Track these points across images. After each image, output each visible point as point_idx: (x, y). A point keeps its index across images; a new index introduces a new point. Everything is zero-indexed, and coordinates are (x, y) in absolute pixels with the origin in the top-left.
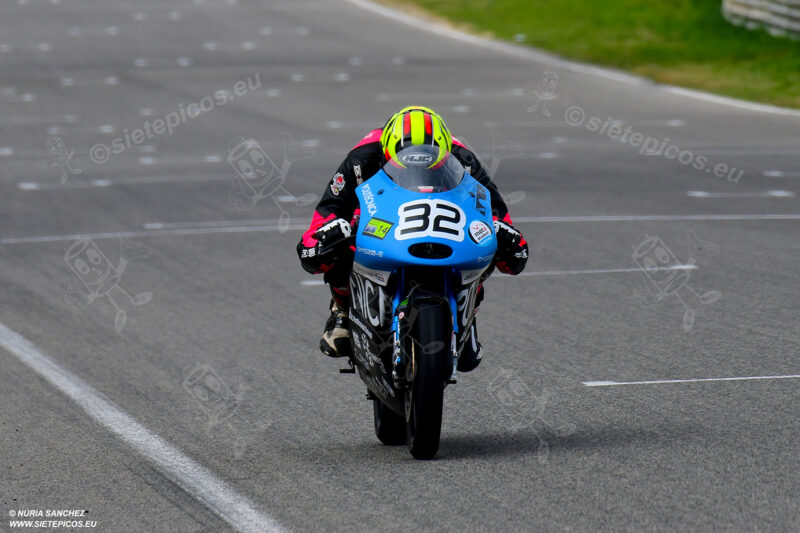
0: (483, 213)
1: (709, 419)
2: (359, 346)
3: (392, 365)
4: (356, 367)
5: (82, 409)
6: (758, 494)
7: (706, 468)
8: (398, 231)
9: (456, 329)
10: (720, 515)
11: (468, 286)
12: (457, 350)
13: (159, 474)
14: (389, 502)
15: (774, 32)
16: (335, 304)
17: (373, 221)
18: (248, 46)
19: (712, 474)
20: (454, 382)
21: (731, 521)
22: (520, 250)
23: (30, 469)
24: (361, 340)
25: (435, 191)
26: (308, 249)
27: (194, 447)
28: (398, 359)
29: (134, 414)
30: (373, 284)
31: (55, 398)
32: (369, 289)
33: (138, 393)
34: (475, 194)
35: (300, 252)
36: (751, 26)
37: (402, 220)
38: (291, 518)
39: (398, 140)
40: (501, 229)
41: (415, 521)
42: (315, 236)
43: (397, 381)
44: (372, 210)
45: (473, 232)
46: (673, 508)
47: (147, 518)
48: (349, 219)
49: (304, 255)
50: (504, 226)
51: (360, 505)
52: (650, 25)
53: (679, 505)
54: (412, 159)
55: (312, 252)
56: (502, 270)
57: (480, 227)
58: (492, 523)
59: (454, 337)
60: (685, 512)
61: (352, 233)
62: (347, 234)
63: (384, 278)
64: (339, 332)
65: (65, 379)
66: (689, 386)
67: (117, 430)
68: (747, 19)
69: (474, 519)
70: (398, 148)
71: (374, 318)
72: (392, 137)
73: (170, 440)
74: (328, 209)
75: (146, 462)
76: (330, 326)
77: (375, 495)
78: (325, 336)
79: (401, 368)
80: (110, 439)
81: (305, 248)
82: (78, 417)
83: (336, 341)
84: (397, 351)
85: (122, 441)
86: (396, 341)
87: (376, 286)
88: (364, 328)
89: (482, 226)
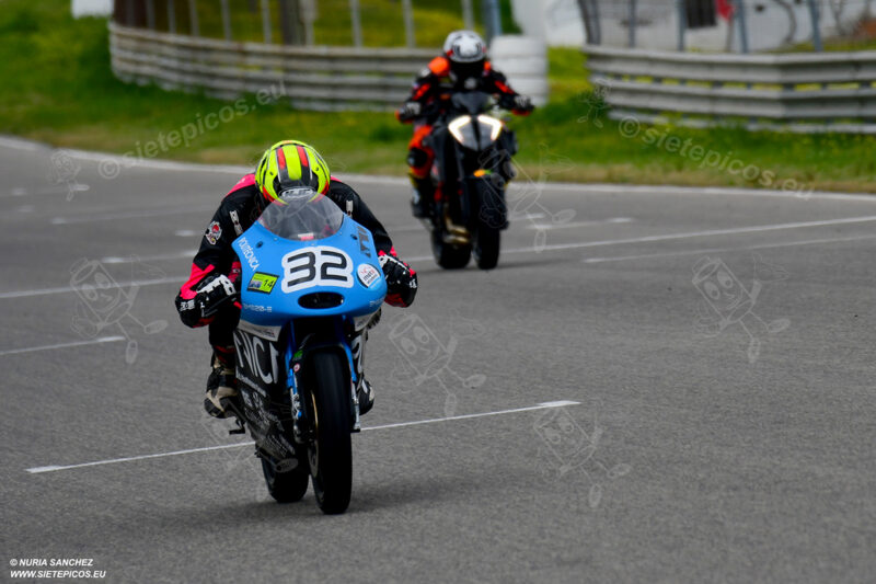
0: (369, 255)
1: (161, 497)
2: (250, 405)
4: (246, 425)
6: (224, 572)
7: (167, 548)
8: (284, 283)
15: (167, 87)
16: (217, 361)
17: (256, 276)
19: (173, 554)
20: (358, 431)
26: (187, 301)
28: (298, 413)
30: (261, 339)
32: (258, 345)
34: (357, 236)
35: (178, 305)
36: (143, 82)
37: (287, 272)
39: (274, 177)
43: (299, 436)
44: (254, 264)
45: (362, 276)
49: (183, 307)
50: (392, 259)
55: (191, 305)
56: (393, 303)
57: (368, 270)
62: (231, 291)
63: (274, 333)
64: (224, 391)
68: (137, 75)
71: (266, 375)
72: (268, 173)
74: (206, 260)
76: (213, 385)
78: (209, 396)
79: (302, 422)
81: (184, 301)
83: (222, 400)
84: (297, 404)
86: (294, 395)
87: (266, 343)
88: (254, 386)
89: (370, 269)
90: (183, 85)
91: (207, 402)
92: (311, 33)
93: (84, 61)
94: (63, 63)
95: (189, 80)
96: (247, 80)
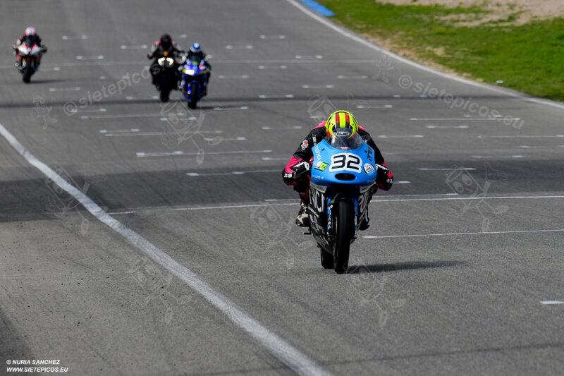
4: (312, 231)
5: (227, 316)
8: (330, 167)
9: (357, 214)
11: (363, 194)
12: (358, 223)
13: (275, 358)
16: (302, 202)
17: (319, 163)
18: (329, 86)
20: (355, 238)
22: (389, 178)
23: (194, 354)
24: (313, 219)
25: (348, 149)
26: (288, 174)
27: (296, 341)
28: (329, 227)
29: (260, 320)
31: (210, 309)
32: (317, 194)
33: (261, 306)
34: (367, 151)
37: (333, 162)
39: (333, 126)
40: (379, 168)
42: (291, 168)
43: (329, 237)
44: (319, 157)
45: (365, 169)
48: (308, 161)
49: (286, 176)
50: (380, 166)
54: (340, 134)
55: (290, 176)
56: (381, 189)
59: (356, 217)
62: (308, 169)
63: (324, 189)
64: (305, 215)
65: (216, 297)
67: (249, 330)
70: (333, 129)
71: (320, 208)
72: (331, 124)
73: (282, 336)
74: (299, 156)
75: (267, 351)
76: (301, 213)
78: (298, 217)
80: (244, 336)
81: (286, 173)
82: (224, 321)
83: (303, 219)
84: (330, 223)
85: (252, 338)
86: (329, 219)
87: (320, 193)
88: (315, 213)
89: (370, 166)
91: (297, 220)
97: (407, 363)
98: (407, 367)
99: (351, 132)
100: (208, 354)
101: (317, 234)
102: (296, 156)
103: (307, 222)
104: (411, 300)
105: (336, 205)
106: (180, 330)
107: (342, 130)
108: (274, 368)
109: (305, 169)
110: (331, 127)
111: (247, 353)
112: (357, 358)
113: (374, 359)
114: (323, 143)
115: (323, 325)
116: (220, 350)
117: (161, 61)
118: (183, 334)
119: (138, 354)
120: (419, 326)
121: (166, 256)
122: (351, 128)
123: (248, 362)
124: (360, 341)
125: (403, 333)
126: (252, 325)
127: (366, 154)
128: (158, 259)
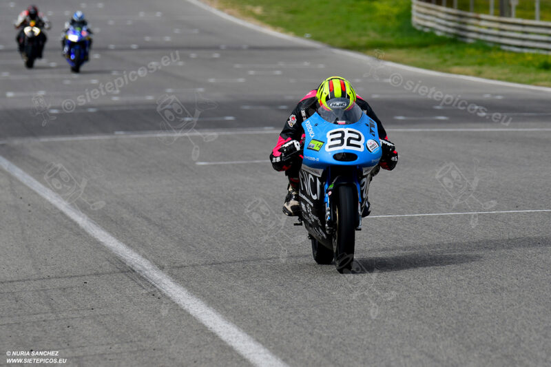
0: (374, 135)
1: (406, 236)
2: (305, 210)
3: (325, 221)
4: (303, 222)
8: (327, 146)
9: (360, 200)
10: (412, 286)
11: (366, 176)
13: (123, 263)
14: (242, 279)
15: (439, 34)
16: (291, 187)
17: (312, 141)
18: (168, 39)
20: (360, 230)
21: (418, 289)
22: (394, 156)
23: (56, 260)
24: (306, 207)
25: (346, 124)
26: (276, 157)
28: (329, 218)
29: (110, 232)
30: (313, 175)
31: (69, 223)
32: (311, 179)
33: (112, 220)
34: (369, 124)
35: (272, 160)
36: (427, 30)
37: (329, 140)
38: (192, 287)
39: (326, 95)
40: (383, 144)
41: (256, 288)
42: (280, 150)
43: (328, 230)
44: (312, 135)
45: (369, 146)
46: (388, 283)
47: (117, 287)
48: (299, 140)
49: (274, 161)
50: (385, 142)
51: (227, 280)
52: (375, 30)
53: (392, 281)
54: (335, 105)
55: (278, 159)
56: (384, 168)
57: (373, 143)
58: (295, 290)
59: (359, 204)
60: (394, 285)
61: (301, 148)
62: (298, 148)
63: (320, 173)
64: (293, 202)
66: (396, 219)
67: (101, 240)
69: (286, 287)
70: (327, 99)
71: (314, 195)
72: (323, 93)
73: (129, 245)
74: (287, 135)
75: (117, 257)
76: (288, 200)
77: (234, 275)
78: (285, 205)
79: (330, 223)
80: (98, 245)
81: (274, 157)
82: (81, 233)
83: (292, 207)
84: (329, 213)
86: (328, 208)
87: (315, 177)
88: (308, 200)
89: (373, 142)
90: (447, 33)
91: (285, 208)
92: (514, 12)
93: (398, 17)
94: (388, 18)
95: (450, 30)
96: (480, 33)
97: (233, 267)
98: (233, 271)
99: (348, 103)
100: (67, 260)
101: (310, 225)
102: (283, 135)
103: (297, 211)
104: (236, 215)
105: (335, 191)
106: (44, 240)
107: (338, 99)
108: (122, 272)
109: (295, 148)
110: (324, 96)
111: (100, 259)
112: (191, 263)
113: (205, 264)
114: (315, 116)
115: (163, 236)
116: (77, 256)
117: (27, 30)
118: (46, 243)
119: (9, 260)
120: (243, 237)
121: (31, 179)
122: (349, 97)
123: (101, 267)
124: (194, 249)
125: (229, 243)
126: (104, 236)
127: (367, 129)
128: (25, 181)
